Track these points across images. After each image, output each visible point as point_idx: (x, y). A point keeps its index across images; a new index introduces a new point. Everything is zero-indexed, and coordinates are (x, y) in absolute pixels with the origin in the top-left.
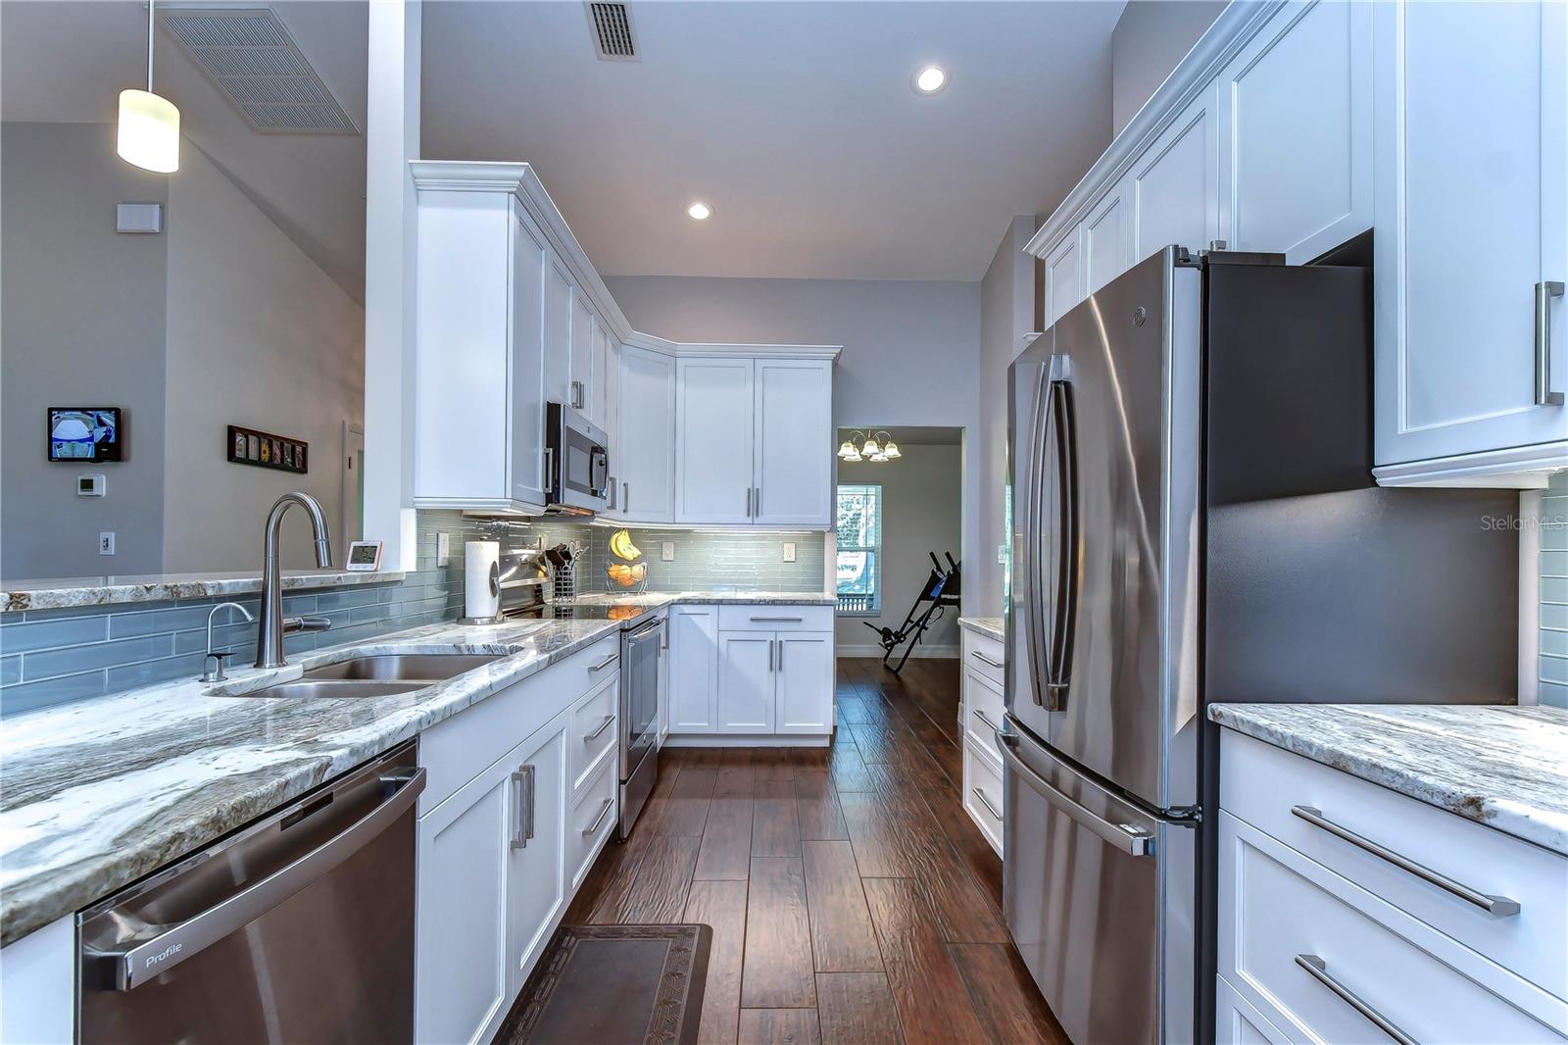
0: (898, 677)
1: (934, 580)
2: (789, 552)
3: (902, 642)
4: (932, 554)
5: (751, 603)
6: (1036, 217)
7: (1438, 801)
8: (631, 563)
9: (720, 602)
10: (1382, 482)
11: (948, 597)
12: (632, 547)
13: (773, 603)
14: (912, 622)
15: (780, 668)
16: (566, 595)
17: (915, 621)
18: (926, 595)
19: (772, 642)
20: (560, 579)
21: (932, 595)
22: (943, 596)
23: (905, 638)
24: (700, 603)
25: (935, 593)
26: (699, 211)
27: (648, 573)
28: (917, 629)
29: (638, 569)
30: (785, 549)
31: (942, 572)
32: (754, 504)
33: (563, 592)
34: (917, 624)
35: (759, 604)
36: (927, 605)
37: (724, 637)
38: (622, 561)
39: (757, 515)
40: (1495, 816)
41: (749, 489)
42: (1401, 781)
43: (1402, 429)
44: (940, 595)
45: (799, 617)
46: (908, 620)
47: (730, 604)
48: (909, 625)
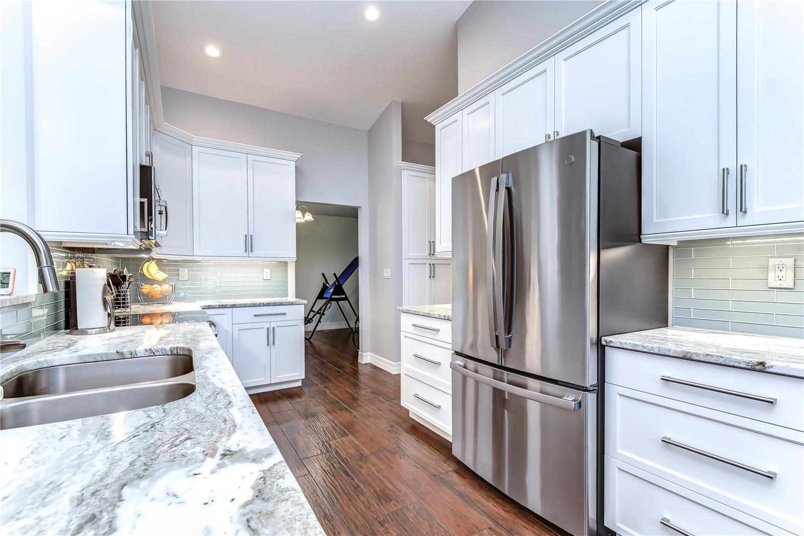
0: (310, 342)
1: (325, 288)
2: (267, 273)
3: (310, 323)
4: (323, 274)
5: (254, 305)
6: (402, 104)
7: (743, 365)
8: (160, 283)
9: (234, 306)
10: (644, 241)
11: (336, 297)
12: (160, 272)
13: (268, 305)
14: (314, 312)
15: (274, 344)
16: (123, 307)
17: (316, 311)
18: (321, 296)
19: (268, 328)
20: (120, 296)
21: (324, 296)
22: (333, 297)
23: (312, 320)
24: (219, 308)
25: (327, 295)
26: (212, 51)
27: (174, 289)
28: (318, 316)
29: (166, 287)
30: (264, 272)
31: (329, 284)
32: (249, 244)
33: (122, 305)
34: (318, 312)
35: (259, 306)
36: (321, 302)
37: (236, 328)
38: (152, 282)
39: (251, 251)
40: (772, 367)
41: (246, 235)
42: (723, 359)
43: (655, 220)
44: (331, 296)
45: (284, 312)
46: (311, 310)
47: (240, 307)
48: (312, 314)
